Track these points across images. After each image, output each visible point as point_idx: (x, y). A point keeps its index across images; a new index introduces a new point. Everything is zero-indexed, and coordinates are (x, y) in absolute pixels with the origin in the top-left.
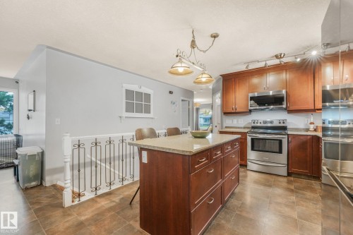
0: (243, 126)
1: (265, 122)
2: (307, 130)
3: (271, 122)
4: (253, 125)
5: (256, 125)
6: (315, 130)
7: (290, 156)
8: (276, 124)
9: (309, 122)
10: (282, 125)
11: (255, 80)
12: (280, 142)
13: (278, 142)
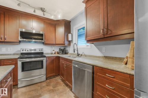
0: (12, 53)
1: (31, 50)
2: (52, 54)
3: (35, 50)
4: (22, 52)
5: (24, 52)
6: (55, 53)
7: (47, 68)
8: (38, 51)
9: (52, 50)
10: (41, 51)
11: (24, 22)
12: (42, 61)
13: (41, 62)
